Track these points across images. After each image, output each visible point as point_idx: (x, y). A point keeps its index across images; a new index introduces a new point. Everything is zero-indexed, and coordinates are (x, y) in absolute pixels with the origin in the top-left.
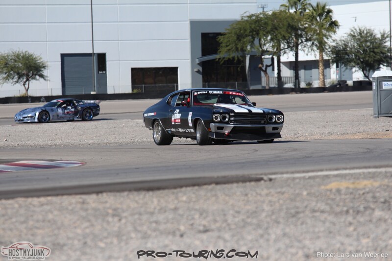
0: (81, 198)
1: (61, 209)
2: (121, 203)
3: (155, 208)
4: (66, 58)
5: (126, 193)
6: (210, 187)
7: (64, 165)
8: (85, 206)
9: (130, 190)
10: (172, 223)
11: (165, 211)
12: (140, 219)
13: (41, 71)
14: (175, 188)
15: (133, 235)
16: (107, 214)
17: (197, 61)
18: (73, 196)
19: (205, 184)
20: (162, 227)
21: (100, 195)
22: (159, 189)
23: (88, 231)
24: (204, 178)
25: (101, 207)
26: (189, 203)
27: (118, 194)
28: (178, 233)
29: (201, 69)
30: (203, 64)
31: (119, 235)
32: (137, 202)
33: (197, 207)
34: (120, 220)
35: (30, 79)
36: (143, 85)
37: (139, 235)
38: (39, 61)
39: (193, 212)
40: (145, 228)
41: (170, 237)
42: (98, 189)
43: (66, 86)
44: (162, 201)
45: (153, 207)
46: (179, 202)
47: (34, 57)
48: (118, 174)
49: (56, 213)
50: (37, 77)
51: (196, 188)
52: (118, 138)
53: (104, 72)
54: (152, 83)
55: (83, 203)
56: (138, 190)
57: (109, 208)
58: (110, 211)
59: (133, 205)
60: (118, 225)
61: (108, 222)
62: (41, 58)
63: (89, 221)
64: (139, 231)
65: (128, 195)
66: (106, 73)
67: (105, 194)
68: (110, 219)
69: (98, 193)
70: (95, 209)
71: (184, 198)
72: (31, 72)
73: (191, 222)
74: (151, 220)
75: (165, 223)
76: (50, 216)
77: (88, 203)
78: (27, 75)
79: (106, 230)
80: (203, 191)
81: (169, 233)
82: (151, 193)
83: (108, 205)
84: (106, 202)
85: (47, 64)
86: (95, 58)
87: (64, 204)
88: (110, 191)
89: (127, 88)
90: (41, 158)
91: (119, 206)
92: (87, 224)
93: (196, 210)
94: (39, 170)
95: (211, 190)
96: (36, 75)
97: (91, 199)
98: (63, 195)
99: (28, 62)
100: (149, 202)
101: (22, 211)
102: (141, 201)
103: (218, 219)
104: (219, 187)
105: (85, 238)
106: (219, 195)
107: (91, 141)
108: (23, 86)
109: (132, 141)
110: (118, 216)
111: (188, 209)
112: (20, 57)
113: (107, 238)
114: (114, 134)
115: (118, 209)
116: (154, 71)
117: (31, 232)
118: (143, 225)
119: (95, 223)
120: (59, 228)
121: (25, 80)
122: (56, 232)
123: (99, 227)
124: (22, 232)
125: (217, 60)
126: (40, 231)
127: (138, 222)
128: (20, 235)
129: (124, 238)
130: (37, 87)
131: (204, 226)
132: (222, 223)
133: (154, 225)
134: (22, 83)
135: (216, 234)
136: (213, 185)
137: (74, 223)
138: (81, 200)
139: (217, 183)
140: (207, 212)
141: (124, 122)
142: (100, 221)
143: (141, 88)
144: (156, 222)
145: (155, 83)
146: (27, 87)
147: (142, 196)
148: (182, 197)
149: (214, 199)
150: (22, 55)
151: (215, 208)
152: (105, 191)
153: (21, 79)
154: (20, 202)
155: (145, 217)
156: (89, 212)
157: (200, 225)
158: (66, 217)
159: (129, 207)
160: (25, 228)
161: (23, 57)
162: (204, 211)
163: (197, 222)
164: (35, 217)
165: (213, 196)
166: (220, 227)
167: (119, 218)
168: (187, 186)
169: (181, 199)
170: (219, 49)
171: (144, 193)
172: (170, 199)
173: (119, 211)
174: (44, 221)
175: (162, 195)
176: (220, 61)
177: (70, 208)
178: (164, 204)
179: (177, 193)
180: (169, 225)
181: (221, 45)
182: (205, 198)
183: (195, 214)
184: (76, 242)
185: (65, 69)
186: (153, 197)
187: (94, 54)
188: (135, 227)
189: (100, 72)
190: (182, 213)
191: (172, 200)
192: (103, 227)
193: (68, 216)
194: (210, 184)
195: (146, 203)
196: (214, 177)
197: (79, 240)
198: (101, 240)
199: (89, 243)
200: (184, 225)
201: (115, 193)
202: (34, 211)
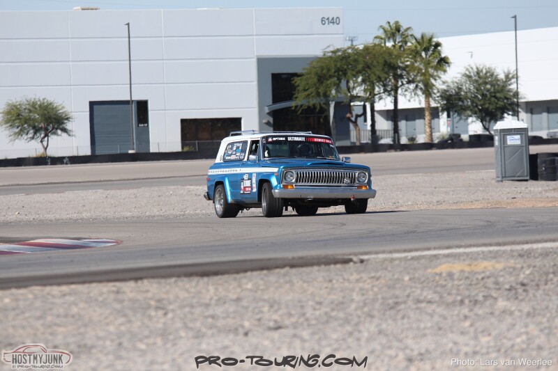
0: (114, 286)
1: (89, 301)
2: (167, 292)
3: (211, 299)
4: (95, 107)
5: (173, 280)
6: (283, 271)
7: (93, 245)
8: (120, 296)
9: (179, 276)
10: (234, 318)
11: (225, 303)
12: (192, 313)
13: (63, 123)
14: (237, 272)
15: (183, 334)
16: (149, 307)
17: (267, 110)
18: (105, 284)
19: (277, 267)
20: (220, 323)
21: (140, 282)
22: (216, 274)
23: (123, 328)
24: (276, 259)
25: (140, 297)
26: (256, 292)
27: (163, 281)
28: (241, 331)
29: (271, 120)
30: (274, 114)
31: (164, 334)
32: (187, 291)
33: (266, 297)
34: (165, 314)
35: (49, 134)
36: (197, 142)
37: (191, 334)
38: (61, 111)
39: (260, 304)
40: (198, 324)
41: (231, 336)
42: (137, 275)
43: (96, 144)
44: (220, 289)
45: (208, 297)
46: (242, 290)
47: (55, 105)
48: (163, 255)
49: (82, 305)
50: (59, 132)
51: (265, 272)
52: (164, 210)
53: (146, 125)
54: (207, 140)
55: (118, 292)
56: (189, 275)
57: (151, 299)
58: (153, 303)
59: (183, 295)
60: (162, 320)
61: (150, 317)
62: (63, 107)
63: (125, 315)
64: (191, 329)
65: (175, 282)
66: (148, 126)
67: (145, 281)
68: (153, 313)
69: (136, 279)
70: (133, 300)
71: (249, 286)
72: (51, 125)
73: (258, 317)
74: (207, 314)
75: (224, 318)
76: (75, 310)
77: (124, 292)
78: (46, 130)
79: (148, 327)
80: (273, 277)
81: (230, 331)
82: (206, 279)
83: (149, 295)
84: (147, 291)
85: (71, 115)
86: (134, 107)
87: (92, 294)
88: (153, 277)
89: (177, 147)
90: (64, 236)
91: (164, 296)
92: (121, 320)
93: (264, 300)
94: (61, 251)
95: (285, 275)
96: (57, 129)
97: (128, 288)
98: (91, 282)
99: (46, 112)
100: (204, 291)
101: (38, 304)
102: (193, 290)
103: (293, 312)
104: (294, 270)
105: (119, 338)
106: (295, 281)
107: (129, 214)
108: (40, 144)
109: (182, 213)
110: (163, 309)
111: (255, 299)
112: (37, 106)
113: (147, 337)
114: (159, 205)
115: (163, 299)
116: (210, 123)
117: (49, 331)
118: (196, 320)
119: (133, 319)
120: (86, 325)
121: (43, 135)
122: (82, 330)
123: (139, 323)
124: (37, 329)
125: (293, 108)
126: (61, 329)
127: (189, 316)
128: (35, 335)
129: (171, 337)
130: (59, 145)
131: (276, 321)
132: (299, 318)
133: (210, 320)
134: (39, 140)
135: (290, 331)
136: (287, 269)
137: (106, 318)
138: (114, 289)
139: (292, 266)
140: (279, 304)
141: (171, 189)
142: (139, 315)
143: (194, 145)
144: (213, 317)
145: (212, 139)
146: (45, 145)
147: (194, 283)
148: (247, 284)
149: (288, 286)
150: (39, 103)
151: (289, 298)
152: (146, 277)
153: (38, 135)
154: (36, 292)
155: (198, 311)
156: (126, 303)
157: (269, 320)
158: (94, 311)
159: (178, 297)
160: (42, 325)
161: (40, 106)
162: (275, 302)
163: (267, 316)
164: (55, 311)
165: (287, 282)
166: (297, 322)
167: (164, 312)
168: (253, 270)
169: (244, 286)
170: (295, 94)
171: (196, 279)
172: (231, 287)
173: (165, 302)
174: (66, 316)
175: (220, 282)
176: (297, 109)
177: (100, 299)
178: (223, 293)
179: (240, 279)
180: (229, 320)
181: (298, 88)
182: (277, 285)
183: (264, 306)
184: (108, 343)
185: (95, 122)
186: (208, 285)
187: (132, 101)
188: (185, 323)
189: (140, 125)
190: (246, 305)
191: (234, 288)
192: (143, 323)
193: (97, 309)
194: (283, 267)
195: (200, 292)
196: (288, 258)
197: (112, 341)
198: (141, 341)
199: (125, 344)
200: (249, 320)
201: (159, 280)
202: (53, 303)
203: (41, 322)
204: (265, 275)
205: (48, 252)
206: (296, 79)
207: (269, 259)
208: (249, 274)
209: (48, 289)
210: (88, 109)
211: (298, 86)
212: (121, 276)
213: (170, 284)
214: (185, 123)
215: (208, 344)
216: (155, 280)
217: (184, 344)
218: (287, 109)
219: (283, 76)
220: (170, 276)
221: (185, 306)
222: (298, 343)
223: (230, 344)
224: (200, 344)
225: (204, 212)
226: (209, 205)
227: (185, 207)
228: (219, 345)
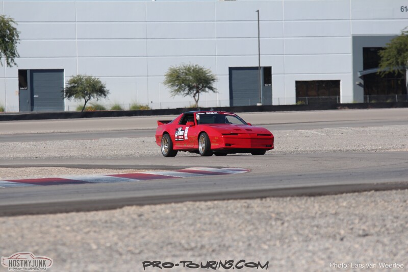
0: (245, 202)
1: (227, 213)
2: (284, 208)
3: (316, 213)
4: (234, 72)
5: (288, 199)
6: (370, 193)
7: (231, 172)
8: (250, 210)
9: (292, 196)
10: (333, 227)
11: (326, 216)
12: (302, 223)
13: (210, 83)
14: (336, 194)
15: (295, 238)
16: (271, 218)
17: (359, 75)
18: (238, 201)
19: (365, 191)
20: (323, 231)
21: (264, 200)
22: (320, 194)
23: (252, 233)
24: (364, 184)
25: (264, 211)
26: (349, 208)
27: (281, 199)
28: (338, 237)
29: (362, 82)
30: (364, 77)
31: (282, 238)
32: (299, 207)
33: (357, 212)
34: (283, 224)
35: (200, 91)
36: (307, 98)
37: (301, 239)
38: (208, 74)
39: (353, 217)
40: (307, 231)
41: (331, 240)
42: (262, 195)
43: (234, 98)
44: (323, 206)
45: (314, 212)
46: (339, 207)
47: (204, 70)
48: (281, 180)
49: (222, 216)
50: (207, 89)
51: (356, 194)
52: (282, 147)
53: (270, 85)
54: (315, 96)
55: (248, 207)
56: (300, 195)
57: (272, 212)
58: (273, 215)
59: (296, 210)
60: (280, 228)
61: (271, 226)
62: (210, 72)
63: (253, 224)
64: (301, 235)
65: (290, 200)
66: (271, 85)
67: (268, 199)
68: (273, 223)
69: (262, 198)
70: (259, 213)
71: (345, 204)
72: (201, 85)
73: (351, 227)
74: (313, 224)
75: (326, 227)
76: (217, 219)
77: (252, 207)
78: (197, 88)
79: (269, 233)
80: (362, 197)
81: (329, 237)
82: (312, 198)
83: (271, 209)
84: (270, 207)
85: (216, 77)
86: (261, 72)
87: (229, 208)
88: (274, 196)
89: (292, 101)
90: (209, 165)
91: (282, 210)
92: (251, 227)
93: (356, 215)
94: (207, 176)
95: (371, 196)
96: (205, 87)
97: (256, 204)
98: (228, 199)
99: (198, 75)
100: (311, 207)
101: (190, 214)
102: (303, 206)
103: (377, 224)
104: (378, 193)
105: (249, 240)
106: (379, 201)
108: (193, 98)
109: (296, 150)
110: (281, 220)
111: (348, 214)
112: (191, 71)
113: (270, 240)
114: (279, 144)
115: (281, 213)
116: (317, 84)
117: (198, 234)
118: (304, 228)
119: (259, 227)
120: (225, 231)
121: (195, 92)
122: (222, 234)
123: (263, 230)
124: (189, 233)
125: (378, 73)
126: (207, 233)
127: (300, 225)
128: (188, 237)
129: (287, 241)
130: (206, 99)
131: (364, 230)
132: (381, 228)
133: (315, 229)
134: (192, 95)
135: (375, 238)
136: (373, 192)
137: (239, 226)
138: (245, 204)
139: (377, 190)
140: (367, 217)
141: (288, 132)
142: (263, 224)
143: (305, 100)
144: (317, 226)
145: (318, 95)
146: (197, 99)
147: (303, 202)
148: (343, 202)
149: (373, 204)
150: (192, 68)
151: (374, 213)
152: (269, 196)
153: (192, 91)
154: (189, 206)
155: (306, 221)
156: (253, 215)
157: (359, 229)
158: (231, 220)
159: (292, 212)
160: (194, 230)
161: (193, 70)
162: (363, 216)
163: (357, 226)
164: (202, 220)
165: (372, 202)
166: (379, 231)
167: (281, 222)
168: (347, 192)
170: (380, 63)
171: (305, 198)
172: (331, 205)
173: (282, 215)
174: (210, 224)
175: (323, 201)
176: (381, 74)
177: (235, 212)
178: (325, 209)
179: (338, 199)
180: (329, 229)
181: (382, 59)
182: (365, 203)
183: (355, 219)
184: (241, 244)
185: (233, 82)
186: (314, 202)
187: (260, 67)
188: (297, 231)
189: (266, 85)
190: (342, 218)
191: (333, 206)
192: (266, 230)
193: (233, 219)
194: (370, 190)
195: (308, 208)
196: (373, 184)
197: (244, 242)
198: (265, 243)
199: (253, 245)
200: (344, 229)
201: (278, 198)
202: (201, 214)
203: (192, 228)
204: (357, 196)
205: (199, 177)
206: (381, 51)
207: (360, 185)
208: (344, 194)
209: (198, 204)
210: (228, 73)
211: (383, 57)
212: (251, 195)
213: (286, 202)
214: (298, 83)
215: (314, 246)
216: (275, 199)
217: (296, 246)
218: (374, 74)
219: (372, 50)
220: (286, 196)
221: (297, 218)
222: (380, 247)
223: (330, 246)
224: (307, 246)
225: (311, 149)
226: (315, 144)
227: (298, 145)
228: (322, 247)
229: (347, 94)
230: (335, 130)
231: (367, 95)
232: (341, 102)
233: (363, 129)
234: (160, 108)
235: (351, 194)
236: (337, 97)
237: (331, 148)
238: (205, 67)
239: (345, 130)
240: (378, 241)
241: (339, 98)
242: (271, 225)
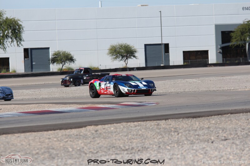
0: (156, 122)
1: (146, 129)
3: (197, 128)
4: (147, 46)
5: (181, 119)
6: (227, 115)
7: (147, 105)
8: (159, 127)
9: (183, 118)
10: (207, 136)
11: (203, 129)
13: (134, 54)
14: (208, 116)
15: (186, 142)
16: (171, 131)
17: (219, 47)
18: (152, 121)
19: (225, 114)
20: (201, 138)
21: (167, 120)
22: (199, 117)
23: (160, 140)
24: (224, 110)
25: (167, 127)
26: (216, 124)
27: (177, 120)
28: (210, 141)
29: (221, 51)
30: (222, 48)
31: (178, 142)
32: (187, 124)
33: (221, 127)
34: (178, 134)
35: (128, 58)
36: (190, 60)
38: (133, 49)
39: (218, 130)
41: (206, 143)
42: (166, 118)
43: (148, 62)
45: (196, 127)
46: (210, 124)
47: (130, 46)
48: (176, 109)
49: (143, 130)
50: (132, 57)
51: (220, 116)
52: (176, 90)
53: (168, 54)
54: (194, 59)
55: (158, 125)
56: (188, 117)
57: (171, 128)
58: (173, 129)
59: (185, 126)
60: (177, 137)
62: (134, 47)
63: (161, 135)
64: (189, 140)
65: (182, 120)
67: (169, 120)
68: (173, 134)
69: (166, 119)
70: (164, 128)
71: (213, 122)
72: (129, 55)
73: (217, 135)
74: (195, 134)
75: (203, 136)
76: (140, 132)
77: (161, 125)
78: (127, 56)
79: (171, 139)
80: (223, 118)
81: (205, 141)
82: (195, 119)
83: (171, 126)
84: (171, 124)
85: (137, 50)
86: (163, 46)
87: (147, 126)
88: (173, 119)
89: (181, 63)
90: (134, 101)
91: (178, 126)
92: (160, 136)
93: (220, 128)
94: (134, 107)
95: (228, 117)
96: (131, 56)
97: (162, 123)
98: (147, 121)
99: (126, 49)
100: (194, 124)
101: (125, 130)
102: (190, 124)
103: (232, 133)
104: (232, 115)
105: (159, 144)
106: (233, 120)
107: (162, 91)
108: (124, 62)
109: (184, 91)
110: (177, 132)
111: (216, 128)
112: (123, 47)
113: (171, 144)
114: (174, 87)
115: (177, 128)
116: (195, 53)
117: (130, 141)
118: (191, 136)
119: (165, 136)
120: (145, 139)
121: (125, 59)
122: (144, 141)
123: (167, 138)
124: (125, 141)
125: (230, 46)
126: (135, 141)
127: (188, 135)
128: (124, 143)
129: (181, 144)
130: (132, 63)
131: (225, 137)
132: (235, 135)
133: (197, 136)
134: (124, 60)
135: (231, 141)
137: (153, 136)
138: (157, 123)
139: (231, 113)
140: (226, 129)
141: (179, 81)
142: (167, 135)
143: (188, 62)
144: (198, 135)
145: (196, 59)
146: (126, 63)
147: (190, 121)
149: (230, 122)
150: (123, 45)
151: (230, 127)
152: (170, 119)
153: (123, 58)
154: (124, 125)
155: (192, 132)
156: (161, 129)
157: (222, 136)
158: (148, 133)
159: (183, 127)
160: (127, 139)
161: (124, 46)
162: (224, 128)
163: (221, 135)
164: (132, 133)
165: (229, 120)
166: (234, 137)
167: (177, 133)
168: (215, 115)
169: (211, 122)
170: (231, 40)
171: (191, 119)
172: (205, 123)
173: (178, 129)
174: (137, 135)
175: (201, 120)
176: (232, 46)
177: (151, 128)
178: (202, 125)
179: (209, 119)
180: (205, 136)
181: (233, 37)
182: (225, 121)
183: (220, 131)
184: (154, 146)
185: (147, 52)
186: (196, 121)
187: (162, 44)
188: (186, 138)
189: (166, 54)
190: (212, 130)
191: (207, 123)
192: (169, 138)
193: (150, 132)
194: (228, 114)
195: (192, 125)
196: (229, 110)
197: (156, 145)
198: (168, 145)
199: (161, 147)
200: (213, 137)
201: (175, 120)
202: (131, 130)
203: (126, 137)
204: (220, 117)
205: (129, 108)
206: (232, 33)
207: (222, 111)
208: (213, 116)
209: (129, 123)
210: (144, 47)
211: (233, 36)
212: (159, 118)
213: (180, 121)
214: (185, 53)
215: (196, 146)
216: (173, 120)
217: (186, 147)
218: (228, 46)
219: (226, 32)
220: (180, 118)
221: (186, 131)
222: (234, 146)
223: (206, 146)
224: (193, 147)
225: (193, 90)
226: (195, 87)
227: (185, 88)
228: (201, 147)
229: (213, 58)
230: (207, 79)
231: (224, 58)
232: (209, 63)
233: (222, 78)
234: (105, 69)
235: (217, 116)
236: (207, 60)
237: (205, 89)
238: (131, 44)
239: (212, 78)
240: (233, 143)
241: (208, 61)
242: (172, 135)
